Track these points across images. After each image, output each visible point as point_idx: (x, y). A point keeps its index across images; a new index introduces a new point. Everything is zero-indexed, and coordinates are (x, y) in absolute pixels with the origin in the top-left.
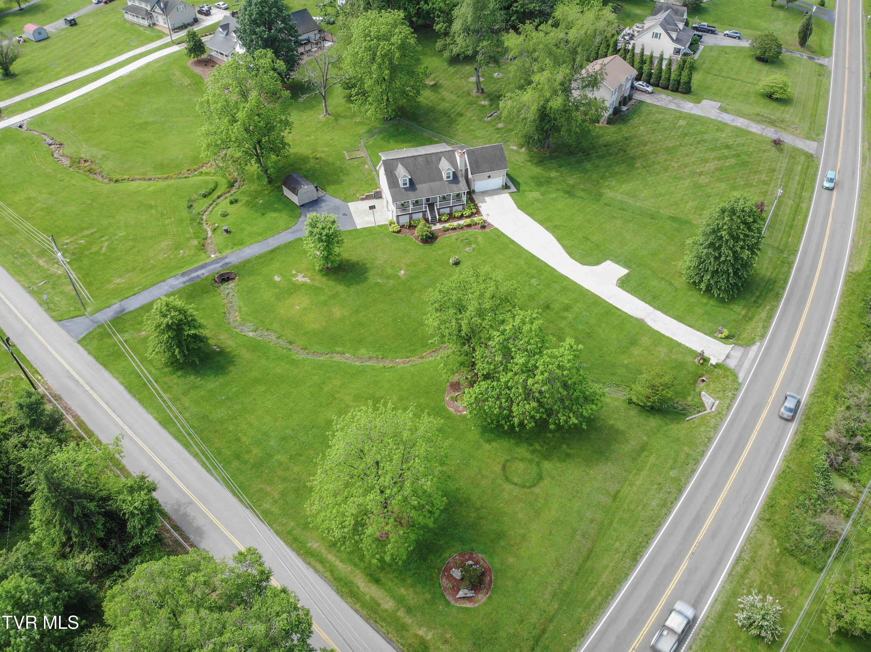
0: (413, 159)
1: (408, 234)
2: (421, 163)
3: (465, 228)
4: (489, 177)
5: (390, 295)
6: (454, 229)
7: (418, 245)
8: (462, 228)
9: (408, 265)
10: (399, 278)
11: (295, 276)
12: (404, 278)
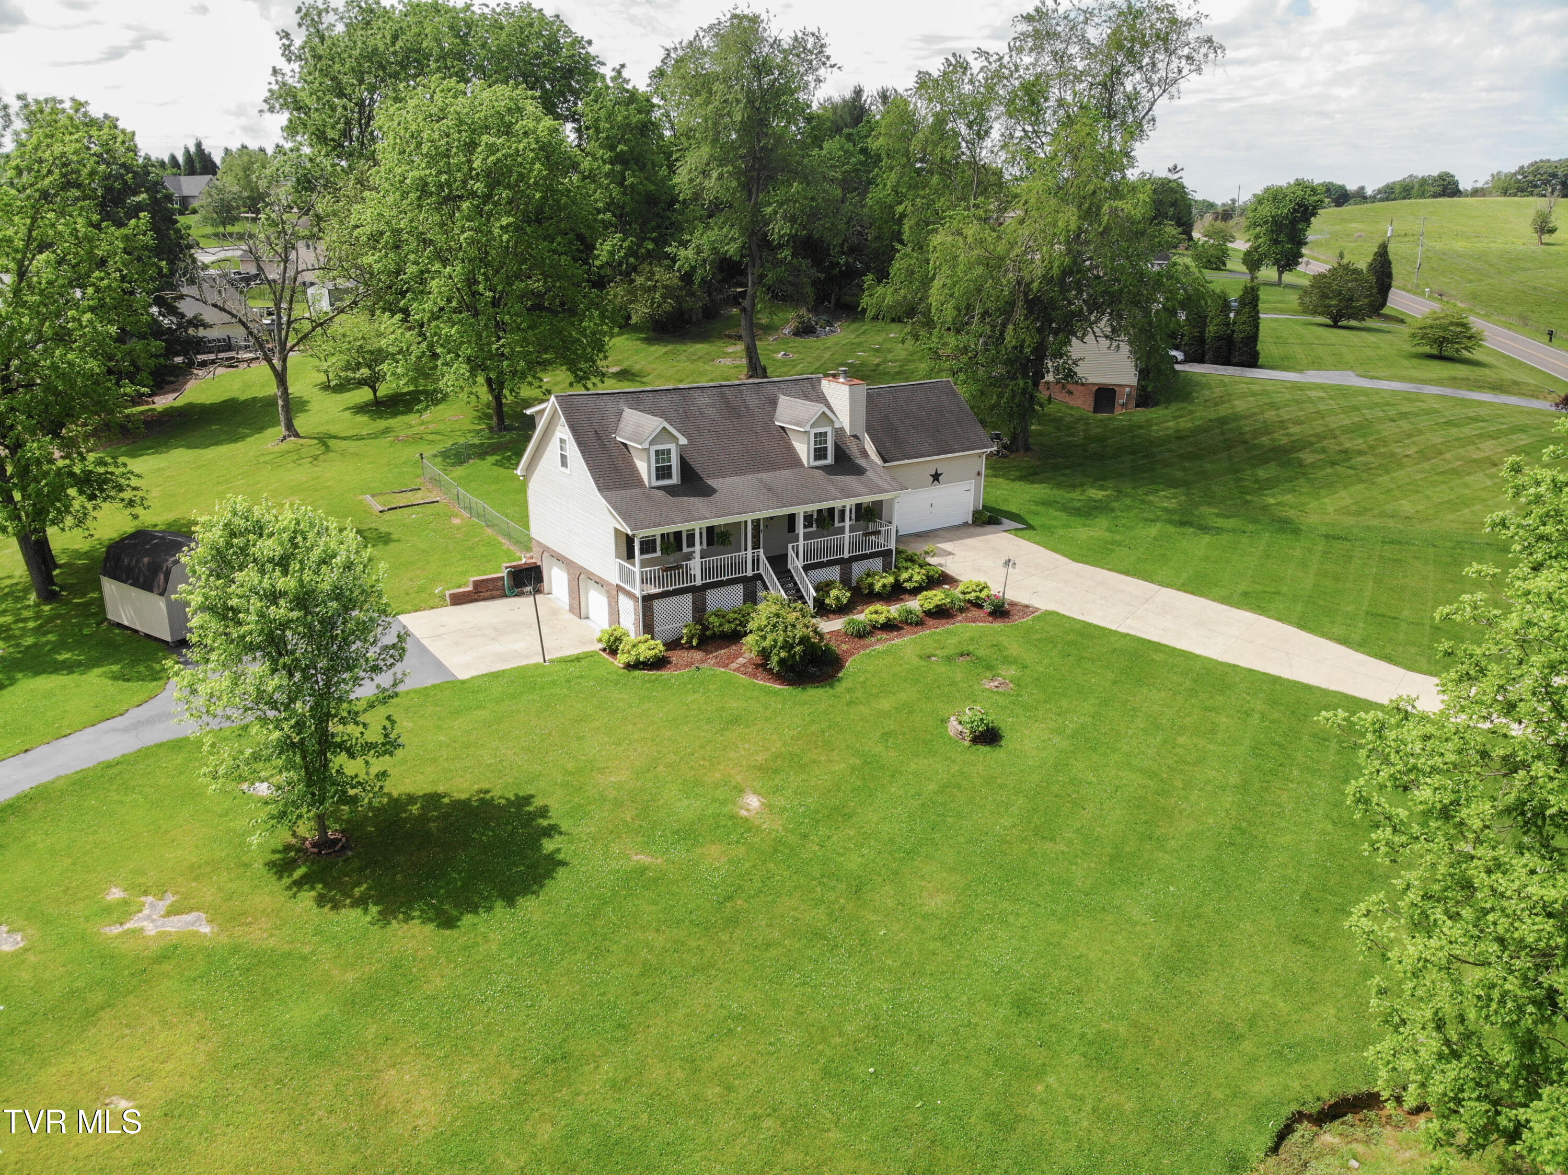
0: (676, 397)
1: (704, 666)
2: (710, 411)
3: (930, 622)
4: (936, 477)
5: (733, 922)
6: (890, 626)
7: (769, 692)
8: (920, 623)
9: (767, 770)
10: (748, 826)
11: (125, 910)
12: (774, 825)
